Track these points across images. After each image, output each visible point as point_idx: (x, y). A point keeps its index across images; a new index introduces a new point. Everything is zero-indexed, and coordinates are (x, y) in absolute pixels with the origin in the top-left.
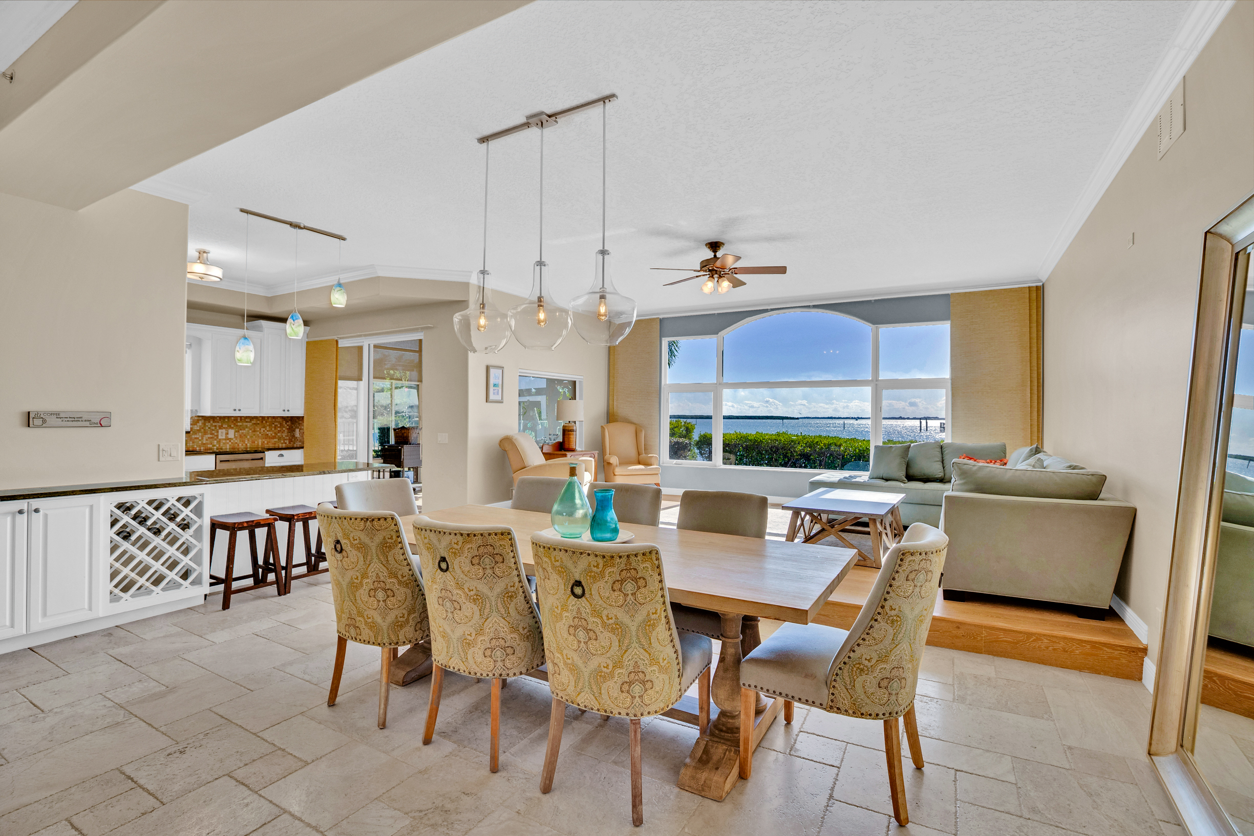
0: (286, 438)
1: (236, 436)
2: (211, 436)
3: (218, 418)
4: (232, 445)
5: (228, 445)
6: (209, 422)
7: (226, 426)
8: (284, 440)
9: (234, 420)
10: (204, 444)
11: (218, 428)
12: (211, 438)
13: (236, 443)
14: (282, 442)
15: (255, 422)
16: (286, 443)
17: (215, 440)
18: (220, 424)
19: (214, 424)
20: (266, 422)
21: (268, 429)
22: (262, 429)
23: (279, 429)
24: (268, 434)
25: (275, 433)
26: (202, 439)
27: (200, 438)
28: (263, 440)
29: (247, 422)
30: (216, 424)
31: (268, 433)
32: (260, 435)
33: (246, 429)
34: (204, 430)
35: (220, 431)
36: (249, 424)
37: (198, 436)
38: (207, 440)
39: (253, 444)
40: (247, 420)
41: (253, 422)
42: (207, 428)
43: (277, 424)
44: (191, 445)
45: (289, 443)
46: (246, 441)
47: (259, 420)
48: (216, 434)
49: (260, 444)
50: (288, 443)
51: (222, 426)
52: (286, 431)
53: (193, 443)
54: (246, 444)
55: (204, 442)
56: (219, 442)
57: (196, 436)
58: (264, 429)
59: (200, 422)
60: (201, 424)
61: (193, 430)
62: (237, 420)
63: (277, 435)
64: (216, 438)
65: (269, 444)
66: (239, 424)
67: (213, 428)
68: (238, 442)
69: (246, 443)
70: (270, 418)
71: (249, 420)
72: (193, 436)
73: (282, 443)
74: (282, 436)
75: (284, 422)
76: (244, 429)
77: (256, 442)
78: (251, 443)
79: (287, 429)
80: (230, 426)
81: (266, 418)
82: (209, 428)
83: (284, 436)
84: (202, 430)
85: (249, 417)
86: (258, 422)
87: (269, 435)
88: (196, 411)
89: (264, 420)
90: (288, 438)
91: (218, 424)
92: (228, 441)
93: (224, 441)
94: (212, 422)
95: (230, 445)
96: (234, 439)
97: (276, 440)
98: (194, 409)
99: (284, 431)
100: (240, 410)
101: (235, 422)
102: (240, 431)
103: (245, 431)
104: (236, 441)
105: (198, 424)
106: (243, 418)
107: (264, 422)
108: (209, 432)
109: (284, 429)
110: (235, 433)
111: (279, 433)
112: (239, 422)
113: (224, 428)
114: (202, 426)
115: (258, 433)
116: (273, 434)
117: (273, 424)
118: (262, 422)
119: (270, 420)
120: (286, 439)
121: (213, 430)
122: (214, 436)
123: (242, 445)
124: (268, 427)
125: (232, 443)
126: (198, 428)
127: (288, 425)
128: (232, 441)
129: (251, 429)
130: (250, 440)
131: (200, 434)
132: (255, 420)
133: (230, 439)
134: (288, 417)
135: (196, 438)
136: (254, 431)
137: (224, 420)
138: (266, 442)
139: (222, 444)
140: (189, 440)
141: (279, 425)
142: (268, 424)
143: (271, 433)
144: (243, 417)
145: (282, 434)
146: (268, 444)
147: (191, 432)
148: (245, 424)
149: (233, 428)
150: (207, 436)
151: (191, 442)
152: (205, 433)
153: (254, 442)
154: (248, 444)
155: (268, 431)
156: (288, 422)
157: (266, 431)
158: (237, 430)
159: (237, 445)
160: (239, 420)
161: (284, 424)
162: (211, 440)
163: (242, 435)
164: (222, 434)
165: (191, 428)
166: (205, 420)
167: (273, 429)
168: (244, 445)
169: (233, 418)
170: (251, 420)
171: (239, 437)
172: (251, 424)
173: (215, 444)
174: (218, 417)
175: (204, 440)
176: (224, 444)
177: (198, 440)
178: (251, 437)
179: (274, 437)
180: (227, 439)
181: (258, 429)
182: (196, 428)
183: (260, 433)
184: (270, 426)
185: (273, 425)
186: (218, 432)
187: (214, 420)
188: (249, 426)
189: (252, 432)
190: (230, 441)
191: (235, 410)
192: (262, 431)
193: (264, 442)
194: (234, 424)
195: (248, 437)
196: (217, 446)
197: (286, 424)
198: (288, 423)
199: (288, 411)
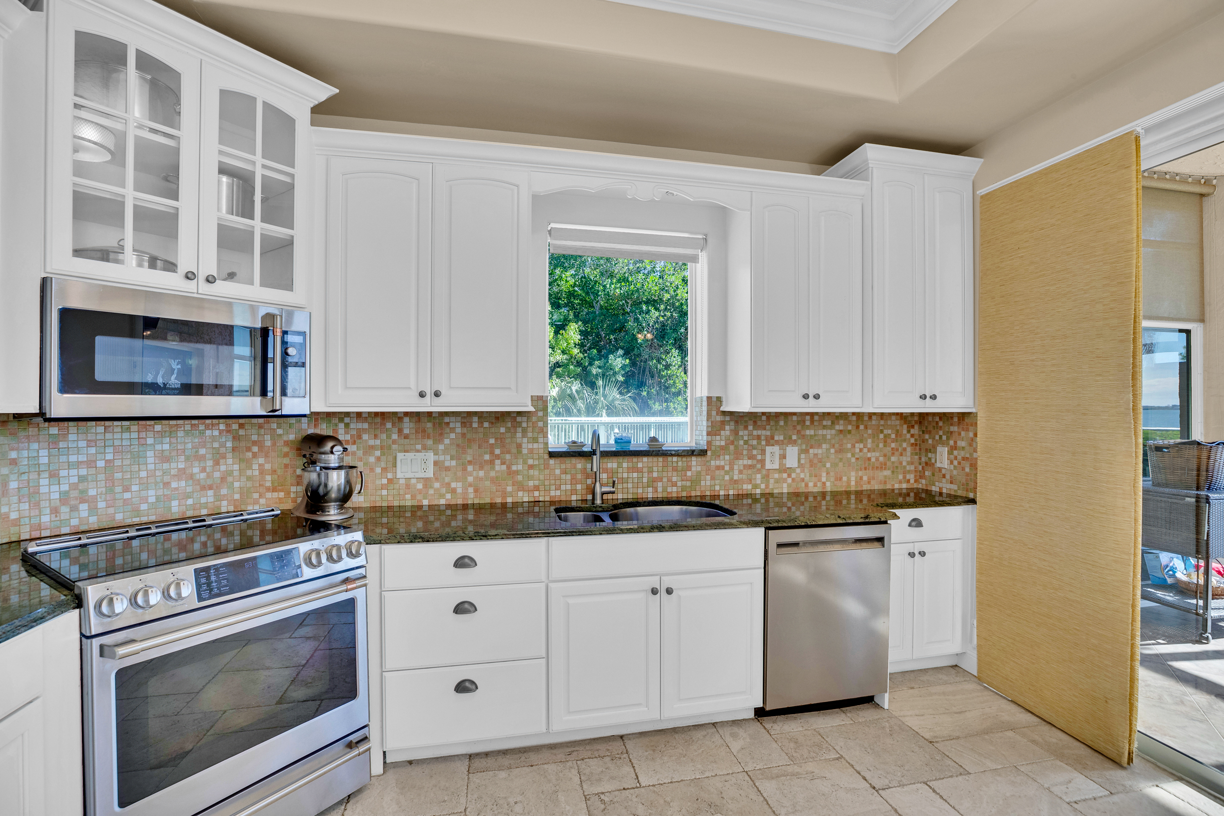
0: (908, 468)
1: (803, 461)
2: (750, 462)
3: (764, 418)
4: (794, 485)
5: (785, 485)
6: (746, 428)
7: (781, 438)
8: (905, 473)
9: (798, 422)
10: (736, 482)
11: (763, 443)
12: (751, 467)
13: (803, 480)
14: (901, 477)
15: (841, 428)
16: (908, 481)
17: (759, 471)
18: (768, 433)
19: (755, 433)
20: (866, 427)
21: (869, 446)
22: (857, 445)
23: (893, 445)
24: (869, 459)
25: (885, 456)
26: (732, 469)
27: (727, 468)
28: (860, 473)
29: (825, 427)
30: (759, 432)
31: (869, 455)
32: (853, 460)
33: (824, 446)
34: (736, 447)
35: (769, 449)
36: (829, 433)
37: (722, 463)
38: (741, 472)
39: (838, 483)
40: (825, 423)
41: (837, 427)
42: (741, 442)
43: (889, 432)
44: (708, 483)
45: (916, 481)
46: (824, 474)
47: (850, 422)
48: (759, 457)
49: (853, 483)
50: (912, 481)
51: (772, 438)
52: (909, 449)
53: (713, 478)
54: (824, 483)
55: (736, 478)
56: (766, 477)
57: (718, 463)
58: (861, 446)
59: (727, 427)
60: (728, 433)
61: (713, 448)
62: (804, 421)
63: (889, 459)
64: (759, 466)
65: (872, 482)
66: (808, 432)
67: (755, 442)
68: (807, 479)
69: (824, 479)
70: (874, 417)
71: (829, 423)
72: (713, 463)
73: (900, 482)
74: (901, 463)
75: (905, 426)
76: (820, 446)
77: (845, 479)
78: (832, 479)
79: (912, 445)
80: (790, 438)
81: (866, 418)
82: (746, 442)
83: (904, 464)
84: (732, 447)
85: (829, 414)
86: (850, 427)
87: (873, 460)
88: (719, 399)
89: (863, 421)
90: (912, 468)
91: (764, 432)
92: (785, 475)
93: (776, 476)
94: (750, 428)
95: (789, 486)
96: (798, 471)
97: (887, 473)
98: (715, 394)
99: (905, 449)
100: (817, 397)
101: (799, 428)
102: (811, 451)
103: (820, 451)
104: (802, 476)
105: (722, 433)
106: (816, 418)
107: (862, 427)
108: (745, 452)
109: (905, 445)
110: (799, 455)
111: (893, 454)
112: (808, 428)
113: (777, 442)
114: (731, 438)
115: (849, 455)
116: (881, 459)
117: (882, 432)
118: (858, 427)
119: (874, 422)
120: (910, 472)
121: (754, 448)
122: (755, 462)
123: (815, 485)
124: (870, 441)
125: (793, 480)
126: (723, 443)
127: (912, 436)
128: (793, 475)
129: (833, 446)
130: (832, 474)
131: (727, 457)
132: (841, 422)
133: (789, 471)
134: (912, 414)
135: (718, 468)
136: (840, 451)
137: (777, 422)
138: (865, 478)
139: (772, 481)
140: (703, 473)
141: (893, 436)
142: (870, 432)
143: (877, 454)
144: (817, 413)
145: (901, 457)
146: (869, 483)
147: (709, 453)
148: (820, 432)
149: (794, 443)
150: (741, 462)
151: (708, 477)
152: (738, 455)
153: (841, 479)
154: (828, 484)
155: (869, 451)
156: (913, 427)
157: (865, 450)
158: (804, 447)
159: (803, 484)
160: (808, 423)
161: (905, 432)
162: (750, 472)
163: (815, 461)
164: (772, 457)
165: (709, 443)
166: (737, 422)
167: (881, 445)
168: (819, 484)
169: (795, 418)
170: (833, 423)
171: (808, 465)
172: (833, 432)
173: (758, 482)
174: (763, 414)
175: (736, 472)
176: (777, 481)
177: (722, 473)
178: (834, 465)
179: (883, 466)
180: (783, 469)
181: (849, 446)
182: (719, 441)
183: (853, 455)
184: (874, 436)
185: (881, 436)
186: (763, 452)
187: (755, 422)
188: (829, 437)
189: (836, 452)
190: (789, 476)
191: (805, 397)
192: (857, 450)
193: (861, 478)
194: (799, 432)
195: (828, 465)
196: (763, 486)
197: (909, 432)
198: (912, 431)
199: (934, 397)
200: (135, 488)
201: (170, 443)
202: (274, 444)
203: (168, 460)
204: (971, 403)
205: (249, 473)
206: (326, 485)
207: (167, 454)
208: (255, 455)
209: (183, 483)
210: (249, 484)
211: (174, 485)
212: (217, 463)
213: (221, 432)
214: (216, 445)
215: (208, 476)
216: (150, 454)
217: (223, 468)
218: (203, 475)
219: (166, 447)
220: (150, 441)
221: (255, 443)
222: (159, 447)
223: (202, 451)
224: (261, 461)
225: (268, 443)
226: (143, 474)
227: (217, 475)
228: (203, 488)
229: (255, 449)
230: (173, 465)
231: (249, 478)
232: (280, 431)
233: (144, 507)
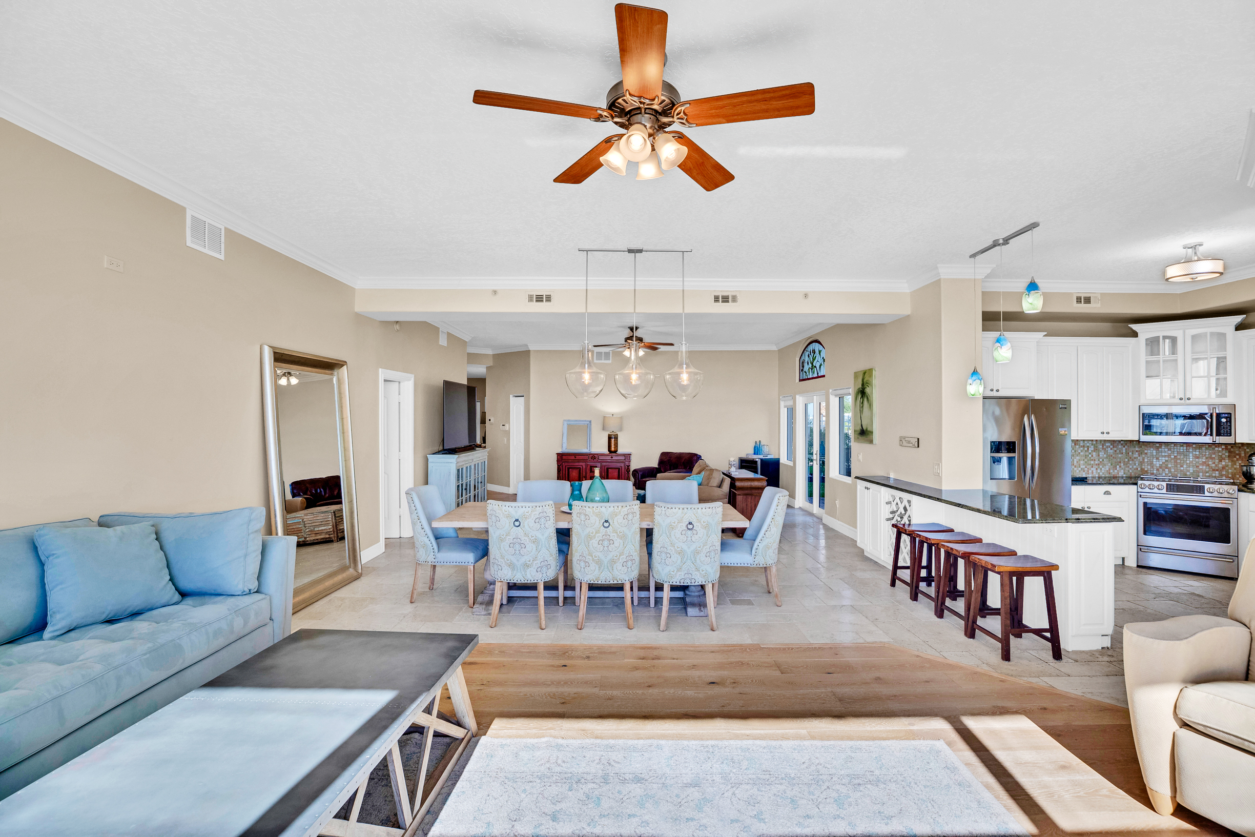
200: (1185, 466)
201: (1199, 452)
202: (1245, 456)
203: (1198, 458)
205: (1235, 466)
206: (1250, 473)
207: (1198, 455)
208: (1237, 460)
209: (1205, 467)
210: (1235, 471)
211: (1200, 467)
212: (1220, 461)
213: (1223, 449)
214: (1220, 454)
215: (1216, 466)
216: (1191, 455)
217: (1223, 463)
218: (1213, 465)
219: (1198, 453)
220: (1191, 450)
221: (1237, 454)
222: (1194, 453)
223: (1213, 456)
224: (1240, 462)
225: (1243, 455)
226: (1188, 462)
227: (1220, 466)
228: (1214, 470)
229: (1238, 457)
230: (1200, 460)
231: (1235, 469)
232: (1248, 450)
233: (1188, 473)
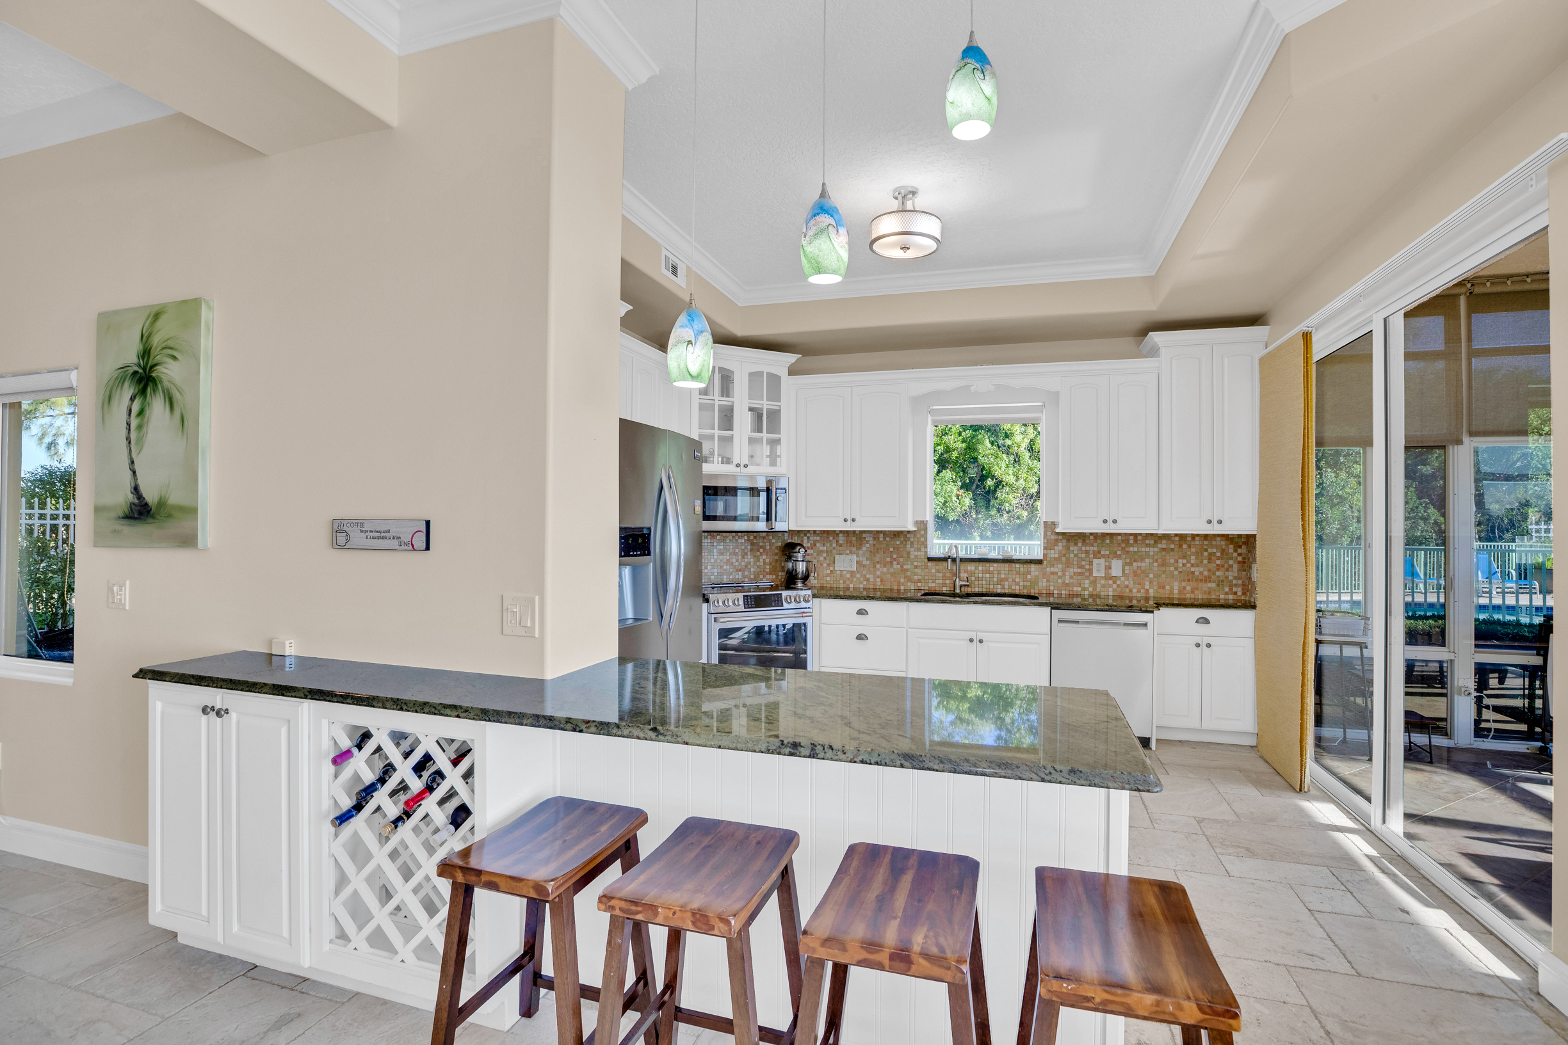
0: (1235, 582)
1: (1127, 572)
2: (1079, 570)
3: (1092, 537)
4: (1119, 590)
5: (1111, 590)
6: (1076, 544)
7: (1107, 553)
8: (1231, 586)
9: (1123, 541)
10: (1067, 585)
11: (1091, 556)
12: (1080, 574)
13: (1127, 586)
14: (1227, 589)
15: (1164, 546)
16: (1235, 593)
17: (1087, 577)
18: (1096, 549)
19: (1084, 548)
20: (1189, 546)
21: (1193, 562)
22: (1180, 561)
23: (1218, 562)
24: (1193, 573)
25: (1209, 570)
26: (1064, 575)
27: (1060, 574)
28: (1184, 584)
29: (1147, 545)
30: (1088, 548)
31: (1193, 569)
32: (1176, 573)
33: (1147, 560)
34: (1068, 559)
35: (1095, 561)
36: (1152, 550)
37: (1056, 570)
38: (1071, 578)
39: (1161, 591)
40: (1148, 542)
41: (1160, 546)
42: (1072, 555)
43: (1214, 550)
44: (1044, 584)
45: (1244, 594)
46: (1148, 583)
47: (1173, 542)
48: (1087, 567)
49: (1176, 592)
50: (1239, 593)
51: (1099, 552)
52: (1236, 566)
53: (1048, 581)
54: (1147, 591)
55: (1067, 581)
56: (1094, 582)
57: (1052, 570)
58: (1185, 561)
59: (1060, 544)
60: (1061, 548)
61: (1048, 559)
62: (1128, 540)
63: (1214, 574)
64: (1087, 574)
65: (1196, 592)
66: (1131, 549)
67: (1083, 556)
68: (1131, 586)
69: (1147, 587)
70: (1197, 538)
71: (1152, 542)
72: (1048, 570)
73: (1226, 594)
74: (1227, 577)
75: (1231, 546)
76: (1143, 560)
77: (1168, 587)
78: (1155, 587)
79: (1239, 562)
80: (1116, 553)
81: (1189, 539)
82: (1076, 555)
83: (1230, 578)
84: (1064, 559)
86: (1172, 546)
87: (1197, 573)
88: (1053, 523)
89: (1186, 541)
90: (1240, 582)
91: (1092, 548)
92: (1111, 582)
93: (1103, 582)
94: (1080, 544)
95: (1114, 590)
96: (1123, 579)
97: (1213, 585)
98: (1050, 520)
99: (1231, 566)
100: (1115, 522)
101: (1123, 545)
102: (1135, 564)
103: (1143, 564)
104: (1126, 583)
105: (1056, 548)
106: (1139, 538)
107: (1185, 546)
108: (1075, 563)
109: (1231, 562)
110: (1123, 567)
111: (1218, 570)
112: (1132, 546)
113: (1104, 556)
114: (1064, 552)
115: (1172, 569)
116: (1206, 573)
117: (1206, 550)
118: (1181, 546)
119: (1197, 542)
120: (1236, 585)
121: (1082, 559)
122: (1083, 570)
123: (1139, 591)
124: (1193, 558)
125: (1118, 586)
126: (1056, 555)
127: (1240, 555)
128: (1118, 582)
129: (1157, 561)
130: (1155, 583)
131: (1060, 566)
132: (1164, 542)
133: (1114, 579)
135: (1053, 573)
136: (1163, 564)
137: (1103, 540)
138: (1188, 588)
139: (1099, 586)
140: (1040, 577)
141: (1218, 554)
142: (1193, 550)
143: (1201, 569)
144: (1140, 534)
145: (1227, 573)
146: (1192, 592)
147: (1045, 562)
148: (1143, 549)
149: (1119, 557)
150: (1071, 570)
151: (1045, 580)
152: (1069, 564)
153: (1164, 587)
154: (1151, 591)
155: (1192, 565)
156: (1240, 547)
157: (1189, 565)
158: (1128, 560)
159: (1127, 590)
160: (1132, 542)
161: (1231, 551)
162: (1079, 578)
163: (1139, 572)
164: (1098, 568)
165: (1045, 555)
166: (1068, 540)
167: (1205, 562)
168: (1142, 591)
169: (1119, 538)
170: (1156, 542)
171: (1132, 575)
172: (1156, 549)
173: (1087, 586)
174: (1091, 534)
175: (1068, 577)
176: (1103, 586)
177: (1056, 577)
178: (1157, 576)
179: (1207, 580)
180: (1108, 577)
181: (1172, 561)
182: (1053, 554)
183: (1176, 569)
185: (1206, 554)
186: (1091, 563)
187: (1084, 541)
188: (1151, 553)
189: (1158, 565)
190: (1115, 582)
191: (1105, 521)
192: (1180, 565)
193: (1184, 588)
194: (1123, 549)
195: (1151, 576)
196: (1091, 589)
197: (1235, 551)
198: (1239, 551)
199: (1220, 522)
200: (709, 567)
201: (723, 545)
202: (771, 548)
203: (722, 554)
204: (1255, 527)
205: (758, 564)
206: (796, 570)
207: (722, 551)
208: (761, 554)
209: (728, 567)
210: (758, 570)
211: (725, 567)
212: (743, 557)
213: (745, 540)
214: (743, 548)
215: (740, 564)
216: (715, 550)
217: (746, 560)
218: (737, 563)
219: (722, 547)
220: (715, 544)
221: (761, 547)
222: (718, 547)
223: (737, 551)
224: (764, 557)
225: (768, 548)
226: (712, 561)
227: (743, 564)
228: (737, 570)
229: (761, 550)
230: (724, 557)
231: (758, 567)
232: (774, 541)
233: (712, 577)
